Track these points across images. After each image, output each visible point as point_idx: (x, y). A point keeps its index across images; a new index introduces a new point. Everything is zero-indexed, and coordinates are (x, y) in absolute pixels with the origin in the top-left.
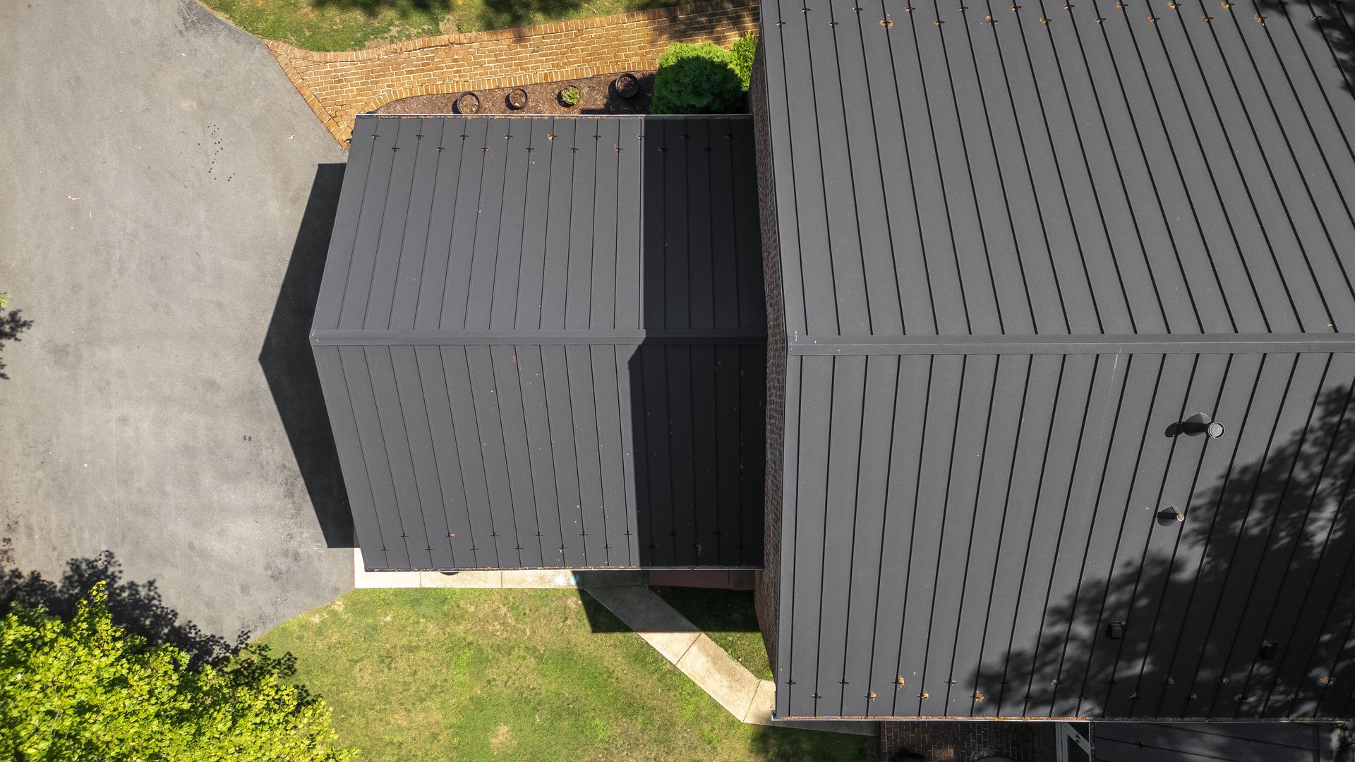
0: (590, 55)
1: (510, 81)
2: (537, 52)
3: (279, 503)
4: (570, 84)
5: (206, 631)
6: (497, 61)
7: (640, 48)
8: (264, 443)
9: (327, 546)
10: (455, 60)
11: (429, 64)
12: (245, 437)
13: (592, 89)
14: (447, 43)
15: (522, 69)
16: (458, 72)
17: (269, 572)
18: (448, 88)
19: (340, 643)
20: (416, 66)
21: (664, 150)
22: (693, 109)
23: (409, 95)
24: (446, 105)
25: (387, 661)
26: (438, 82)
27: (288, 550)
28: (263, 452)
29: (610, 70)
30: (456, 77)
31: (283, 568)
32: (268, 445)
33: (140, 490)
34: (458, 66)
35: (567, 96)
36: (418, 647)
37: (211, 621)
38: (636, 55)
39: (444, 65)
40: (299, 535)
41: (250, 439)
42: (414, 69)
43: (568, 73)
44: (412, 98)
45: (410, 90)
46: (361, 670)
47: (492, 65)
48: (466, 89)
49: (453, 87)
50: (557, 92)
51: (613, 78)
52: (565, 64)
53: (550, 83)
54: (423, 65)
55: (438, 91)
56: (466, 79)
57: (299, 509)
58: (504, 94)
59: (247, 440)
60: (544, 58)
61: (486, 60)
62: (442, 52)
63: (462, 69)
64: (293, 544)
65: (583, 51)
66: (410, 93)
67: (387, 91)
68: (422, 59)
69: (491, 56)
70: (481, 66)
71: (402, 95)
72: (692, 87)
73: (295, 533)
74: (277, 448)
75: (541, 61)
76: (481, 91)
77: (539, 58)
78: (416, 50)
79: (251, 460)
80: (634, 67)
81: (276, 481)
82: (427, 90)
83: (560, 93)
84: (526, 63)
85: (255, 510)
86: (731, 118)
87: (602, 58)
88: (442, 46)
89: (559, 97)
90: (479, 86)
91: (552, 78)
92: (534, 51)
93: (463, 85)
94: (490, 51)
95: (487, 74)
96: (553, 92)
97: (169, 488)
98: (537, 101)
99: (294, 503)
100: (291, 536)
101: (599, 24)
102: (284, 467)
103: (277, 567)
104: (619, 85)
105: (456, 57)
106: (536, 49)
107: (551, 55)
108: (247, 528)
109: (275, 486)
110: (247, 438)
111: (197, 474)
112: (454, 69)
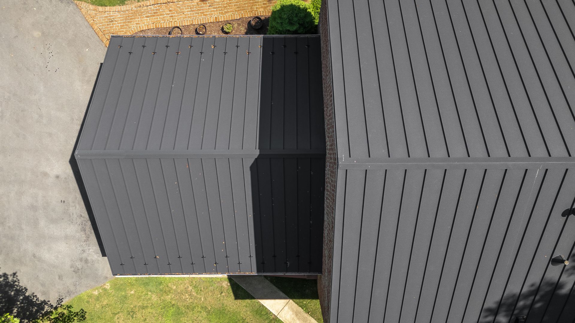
0: (239, 7)
1: (198, 21)
3: (78, 234)
4: (228, 22)
5: (41, 298)
6: (191, 11)
7: (264, 4)
8: (71, 204)
9: (102, 256)
10: (170, 11)
11: (157, 13)
12: (61, 201)
13: (239, 25)
14: (166, 2)
15: (204, 15)
16: (172, 16)
17: (73, 269)
18: (166, 25)
19: (108, 305)
20: (151, 13)
21: (273, 53)
22: (288, 32)
23: (147, 28)
24: (165, 32)
25: (131, 314)
26: (162, 22)
27: (82, 258)
28: (71, 208)
29: (248, 15)
30: (171, 19)
31: (80, 267)
32: (73, 205)
33: (9, 227)
34: (172, 13)
35: (226, 28)
36: (147, 307)
37: (44, 293)
38: (262, 7)
39: (165, 13)
40: (88, 250)
41: (64, 202)
42: (150, 15)
43: (228, 17)
44: (148, 30)
45: (148, 26)
46: (118, 318)
47: (189, 13)
48: (176, 25)
49: (169, 24)
50: (221, 26)
51: (250, 19)
52: (226, 12)
53: (218, 22)
54: (154, 13)
55: (161, 26)
56: (176, 20)
57: (88, 237)
58: (195, 28)
60: (215, 9)
61: (186, 10)
62: (164, 6)
63: (174, 15)
64: (85, 255)
65: (235, 5)
66: (148, 27)
67: (136, 26)
68: (154, 10)
69: (188, 8)
70: (183, 13)
71: (143, 28)
72: (288, 20)
73: (86, 249)
74: (78, 206)
75: (214, 11)
76: (183, 26)
77: (213, 9)
78: (150, 5)
79: (64, 212)
80: (260, 13)
81: (77, 223)
82: (156, 26)
83: (223, 27)
84: (206, 12)
85: (66, 237)
86: (309, 37)
87: (244, 9)
88: (164, 3)
89: (222, 29)
90: (182, 24)
91: (219, 19)
92: (210, 6)
93: (174, 23)
94: (188, 6)
95: (186, 17)
96: (220, 26)
97: (24, 227)
98: (211, 31)
99: (85, 234)
100: (84, 251)
102: (81, 216)
103: (77, 266)
104: (253, 23)
105: (171, 9)
106: (211, 5)
107: (219, 7)
108: (62, 247)
109: (76, 225)
110: (63, 201)
111: (37, 219)
112: (169, 15)
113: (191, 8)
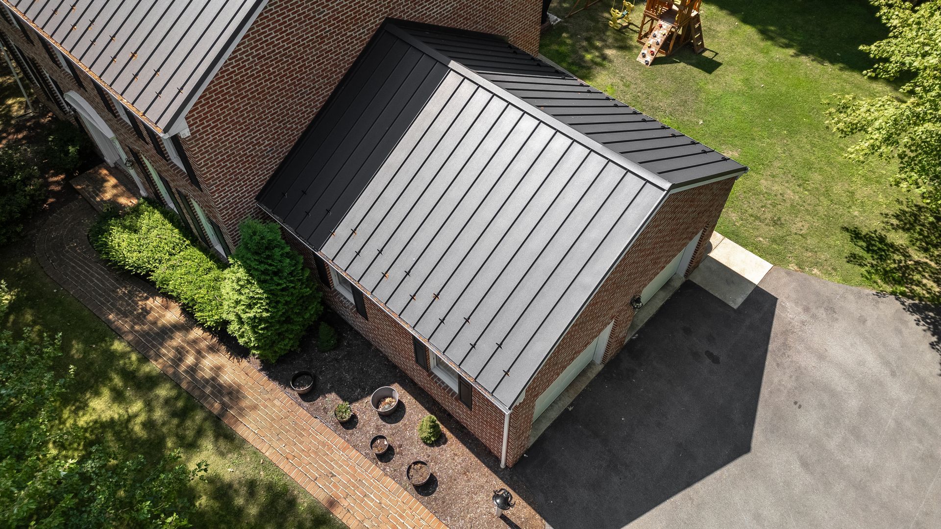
0: (301, 436)
1: (373, 470)
2: (331, 473)
5: (911, 318)
6: (365, 496)
7: (266, 407)
8: (785, 391)
9: (778, 300)
15: (356, 471)
16: (401, 516)
17: (836, 316)
18: (422, 511)
19: (807, 250)
21: (328, 211)
24: (435, 499)
25: (779, 223)
27: (811, 317)
28: (789, 386)
29: (301, 411)
30: (407, 514)
31: (822, 311)
32: (782, 388)
33: (920, 441)
36: (751, 216)
37: (904, 322)
38: (274, 405)
40: (795, 319)
46: (801, 230)
47: (372, 496)
49: (417, 509)
52: (324, 445)
55: (431, 517)
56: (402, 504)
57: (785, 333)
59: (799, 404)
61: (372, 504)
63: (396, 516)
64: (804, 317)
65: (301, 443)
69: (366, 504)
73: (798, 323)
74: (776, 380)
75: (337, 463)
81: (792, 362)
85: (821, 357)
90: (398, 489)
91: (343, 444)
92: (333, 476)
94: (362, 508)
95: (383, 493)
97: (891, 423)
99: (786, 339)
100: (803, 323)
101: (270, 450)
102: (778, 365)
103: (827, 314)
107: (325, 462)
108: (836, 351)
109: (794, 359)
110: (798, 405)
111: (859, 414)
112: (403, 521)
113: (363, 501)
